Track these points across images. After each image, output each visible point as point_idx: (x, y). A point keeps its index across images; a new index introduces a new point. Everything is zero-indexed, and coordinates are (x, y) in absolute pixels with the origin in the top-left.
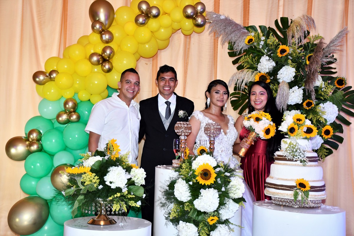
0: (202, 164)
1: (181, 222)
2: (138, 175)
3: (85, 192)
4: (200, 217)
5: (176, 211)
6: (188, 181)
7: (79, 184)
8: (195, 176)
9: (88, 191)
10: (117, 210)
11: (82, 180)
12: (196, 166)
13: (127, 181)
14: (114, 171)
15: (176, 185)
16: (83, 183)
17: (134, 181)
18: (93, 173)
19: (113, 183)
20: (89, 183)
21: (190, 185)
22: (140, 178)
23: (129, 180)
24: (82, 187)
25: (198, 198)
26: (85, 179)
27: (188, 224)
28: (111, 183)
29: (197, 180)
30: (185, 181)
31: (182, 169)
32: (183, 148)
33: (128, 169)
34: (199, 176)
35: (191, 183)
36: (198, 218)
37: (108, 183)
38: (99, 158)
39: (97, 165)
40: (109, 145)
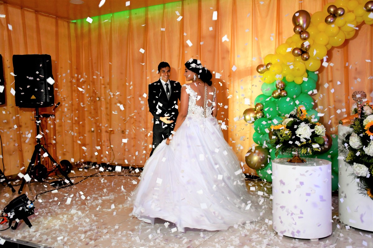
0: (370, 122)
1: (355, 163)
2: (320, 130)
3: (283, 141)
4: (370, 161)
5: (350, 156)
6: (358, 134)
7: (279, 136)
8: (365, 131)
9: (284, 140)
10: (305, 153)
11: (281, 134)
12: (366, 123)
13: (311, 134)
14: (302, 128)
15: (350, 138)
16: (281, 136)
17: (316, 134)
18: (287, 129)
19: (301, 135)
20: (285, 135)
21: (361, 137)
22: (321, 132)
23: (313, 133)
24: (281, 138)
25: (367, 147)
26: (282, 132)
27: (360, 165)
28: (300, 135)
29: (366, 133)
30: (357, 135)
31: (355, 125)
32: (360, 110)
33: (312, 127)
34: (368, 131)
35: (361, 135)
36: (369, 161)
37: (298, 135)
38: (292, 119)
39: (290, 123)
40: (298, 110)
